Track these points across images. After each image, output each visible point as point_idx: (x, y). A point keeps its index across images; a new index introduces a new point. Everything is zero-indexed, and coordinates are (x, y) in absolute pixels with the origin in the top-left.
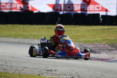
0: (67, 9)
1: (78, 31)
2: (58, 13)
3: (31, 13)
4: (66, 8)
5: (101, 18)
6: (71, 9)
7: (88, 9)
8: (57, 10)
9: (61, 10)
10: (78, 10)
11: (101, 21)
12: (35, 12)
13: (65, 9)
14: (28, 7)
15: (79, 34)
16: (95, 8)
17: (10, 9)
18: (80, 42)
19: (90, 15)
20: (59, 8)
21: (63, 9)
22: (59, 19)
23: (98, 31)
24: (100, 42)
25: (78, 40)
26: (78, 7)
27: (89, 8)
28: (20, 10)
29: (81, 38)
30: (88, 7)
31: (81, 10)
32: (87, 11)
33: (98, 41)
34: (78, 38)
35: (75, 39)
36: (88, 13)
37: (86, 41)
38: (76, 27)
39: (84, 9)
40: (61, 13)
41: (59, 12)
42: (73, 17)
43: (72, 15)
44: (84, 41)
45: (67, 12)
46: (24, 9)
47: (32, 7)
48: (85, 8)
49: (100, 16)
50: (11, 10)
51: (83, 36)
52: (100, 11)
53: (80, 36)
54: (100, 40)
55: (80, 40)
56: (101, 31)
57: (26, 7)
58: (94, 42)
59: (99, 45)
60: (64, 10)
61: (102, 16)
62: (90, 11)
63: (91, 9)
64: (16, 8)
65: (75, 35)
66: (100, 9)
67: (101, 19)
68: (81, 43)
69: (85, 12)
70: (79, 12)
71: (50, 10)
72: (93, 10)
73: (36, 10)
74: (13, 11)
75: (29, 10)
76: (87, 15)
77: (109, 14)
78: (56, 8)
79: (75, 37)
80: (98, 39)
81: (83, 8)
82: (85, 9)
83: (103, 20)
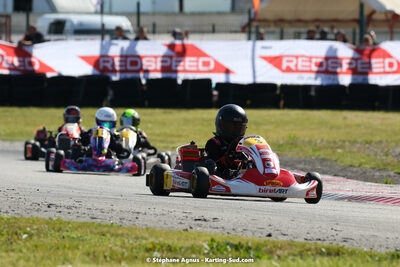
0: (129, 67)
1: (163, 124)
2: (108, 78)
4: (126, 66)
5: (216, 89)
6: (138, 67)
7: (180, 68)
8: (105, 69)
9: (114, 71)
10: (156, 71)
11: (215, 99)
12: (49, 75)
13: (124, 68)
14: (31, 64)
15: (168, 131)
16: (197, 66)
19: (185, 82)
20: (109, 65)
22: (111, 93)
26: (156, 62)
27: (184, 66)
29: (176, 139)
30: (182, 64)
31: (164, 69)
32: (176, 72)
34: (169, 139)
35: (162, 141)
36: (181, 78)
39: (170, 66)
40: (115, 78)
41: (109, 74)
42: (145, 88)
45: (129, 75)
46: (22, 68)
47: (41, 64)
48: (174, 64)
49: (214, 85)
51: (179, 136)
52: (210, 71)
53: (172, 136)
57: (27, 64)
60: (121, 72)
61: (218, 84)
62: (185, 71)
63: (187, 68)
65: (157, 132)
67: (215, 93)
69: (173, 75)
70: (159, 75)
71: (87, 70)
72: (194, 69)
73: (51, 70)
75: (34, 71)
76: (180, 82)
77: (234, 79)
78: (102, 65)
79: (159, 138)
81: (168, 64)
82: (174, 68)
83: (219, 95)
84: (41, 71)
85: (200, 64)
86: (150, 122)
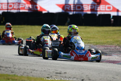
0: (77, 9)
1: (89, 33)
2: (68, 14)
3: (40, 13)
4: (75, 8)
5: (113, 18)
6: (81, 9)
7: (98, 10)
8: (67, 10)
9: (71, 11)
10: (88, 11)
11: (112, 22)
12: (44, 12)
13: (74, 9)
14: (36, 7)
15: (89, 35)
16: (105, 9)
17: (17, 9)
18: (91, 43)
19: (100, 15)
20: (68, 8)
21: (72, 9)
22: (69, 20)
23: (109, 32)
24: (111, 44)
25: (88, 42)
26: (88, 7)
27: (100, 9)
28: (28, 10)
29: (91, 39)
30: (99, 8)
31: (92, 10)
32: (97, 11)
33: (110, 43)
34: (89, 39)
36: (99, 13)
37: (96, 43)
38: (86, 28)
39: (94, 9)
40: (71, 13)
41: (69, 12)
42: (83, 18)
43: (83, 15)
44: (94, 42)
45: (77, 12)
46: (33, 9)
47: (41, 8)
48: (96, 8)
49: (112, 17)
50: (18, 11)
51: (94, 38)
52: (111, 11)
53: (91, 38)
54: (111, 41)
55: (90, 42)
56: (112, 32)
57: (35, 7)
58: (105, 44)
59: (110, 46)
60: (73, 11)
61: (113, 16)
62: (100, 11)
63: (101, 10)
64: (24, 8)
66: (111, 9)
67: (112, 20)
68: (91, 45)
69: (95, 13)
70: (89, 12)
71: (59, 10)
72: (104, 10)
73: (45, 10)
74: (21, 11)
75: (37, 10)
76: (98, 15)
77: (120, 14)
78: (65, 8)
79: (86, 39)
80: (109, 40)
81: (93, 8)
82: (95, 9)
83: (114, 21)
84: (41, 10)
85: (107, 8)
86: (84, 32)
